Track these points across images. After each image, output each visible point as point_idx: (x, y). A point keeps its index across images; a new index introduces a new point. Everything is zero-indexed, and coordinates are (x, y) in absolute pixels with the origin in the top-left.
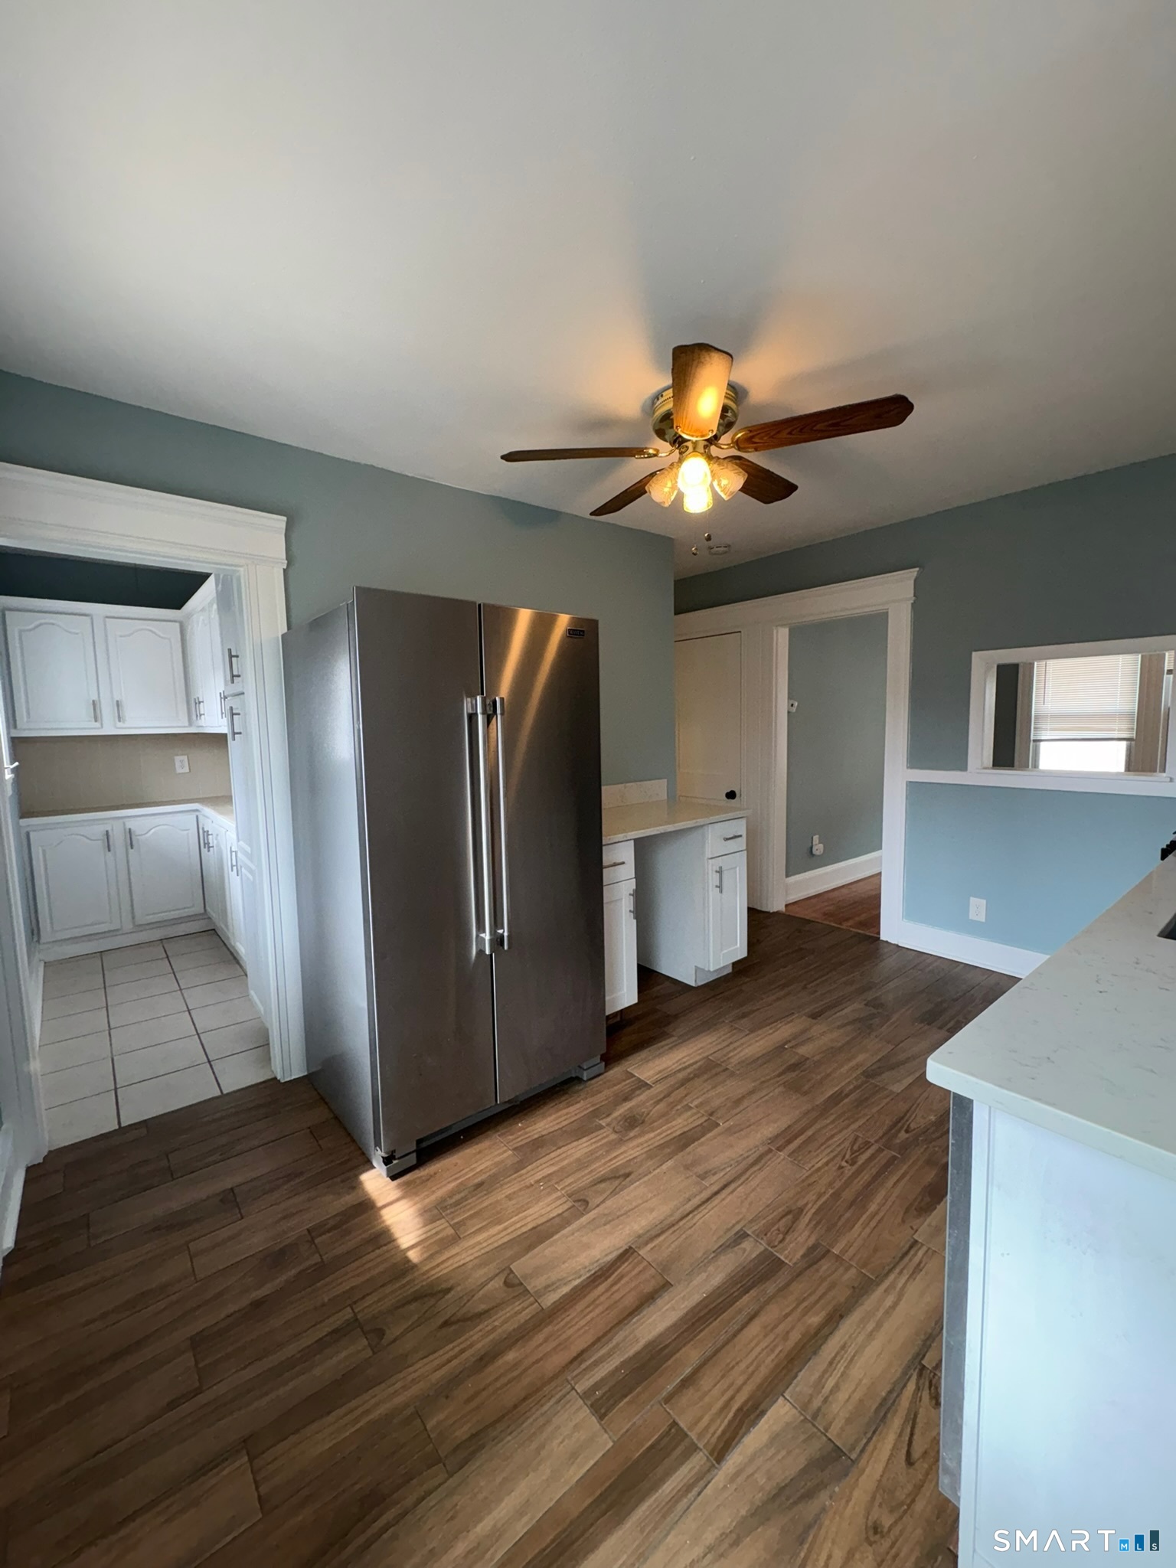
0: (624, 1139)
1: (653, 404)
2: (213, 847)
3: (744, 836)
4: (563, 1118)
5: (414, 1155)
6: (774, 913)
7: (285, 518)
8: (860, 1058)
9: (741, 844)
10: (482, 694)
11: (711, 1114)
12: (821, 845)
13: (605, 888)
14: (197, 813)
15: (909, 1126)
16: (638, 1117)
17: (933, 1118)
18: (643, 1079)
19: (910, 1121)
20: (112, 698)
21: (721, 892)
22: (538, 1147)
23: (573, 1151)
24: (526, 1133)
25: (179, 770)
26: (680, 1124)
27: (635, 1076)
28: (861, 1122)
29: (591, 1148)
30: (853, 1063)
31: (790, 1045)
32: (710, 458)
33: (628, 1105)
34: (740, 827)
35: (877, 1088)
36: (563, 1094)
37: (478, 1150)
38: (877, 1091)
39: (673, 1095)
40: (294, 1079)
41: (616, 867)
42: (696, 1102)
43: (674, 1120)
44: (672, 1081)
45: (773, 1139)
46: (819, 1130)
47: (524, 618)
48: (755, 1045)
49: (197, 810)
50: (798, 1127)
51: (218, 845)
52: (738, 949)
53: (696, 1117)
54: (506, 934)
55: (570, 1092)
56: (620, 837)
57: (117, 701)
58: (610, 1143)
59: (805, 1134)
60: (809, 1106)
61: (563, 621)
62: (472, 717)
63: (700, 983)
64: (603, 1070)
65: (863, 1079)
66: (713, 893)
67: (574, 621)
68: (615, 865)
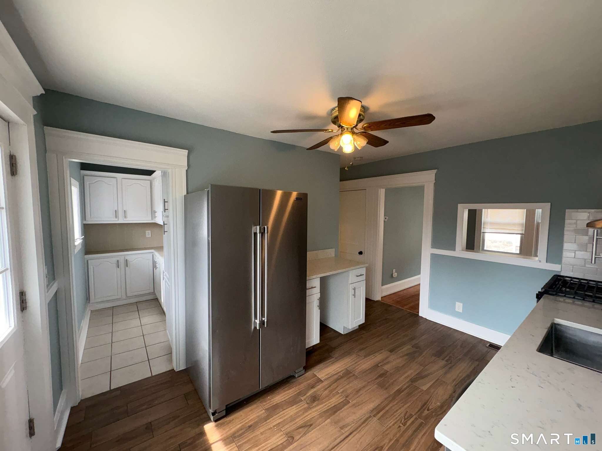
0: (311, 407)
1: (331, 112)
2: (158, 268)
3: (365, 274)
4: (287, 395)
5: (225, 411)
6: (376, 301)
7: (187, 151)
8: (409, 372)
9: (364, 278)
10: (260, 225)
11: (347, 397)
12: (396, 273)
13: (307, 297)
14: (153, 253)
15: (428, 408)
16: (317, 396)
17: (439, 404)
18: (320, 378)
19: (429, 405)
20: (123, 209)
21: (355, 297)
22: (275, 409)
23: (289, 411)
24: (271, 402)
25: (147, 236)
26: (334, 401)
27: (317, 376)
28: (408, 405)
29: (297, 411)
30: (406, 375)
31: (381, 364)
32: (353, 133)
33: (313, 390)
34: (363, 271)
35: (416, 388)
36: (287, 383)
37: (251, 409)
38: (416, 389)
39: (332, 386)
40: (181, 370)
41: (312, 289)
42: (341, 390)
43: (332, 399)
44: (332, 379)
45: (372, 411)
46: (391, 407)
47: (279, 194)
48: (366, 364)
49: (153, 252)
50: (382, 405)
51: (160, 268)
52: (361, 319)
53: (341, 397)
54: (266, 321)
55: (290, 382)
56: (314, 277)
57: (125, 211)
58: (304, 409)
59: (385, 409)
60: (387, 395)
61: (294, 195)
62: (255, 234)
63: (345, 333)
64: (304, 373)
65: (410, 383)
66: (351, 297)
67: (299, 194)
68: (312, 288)
